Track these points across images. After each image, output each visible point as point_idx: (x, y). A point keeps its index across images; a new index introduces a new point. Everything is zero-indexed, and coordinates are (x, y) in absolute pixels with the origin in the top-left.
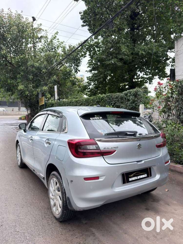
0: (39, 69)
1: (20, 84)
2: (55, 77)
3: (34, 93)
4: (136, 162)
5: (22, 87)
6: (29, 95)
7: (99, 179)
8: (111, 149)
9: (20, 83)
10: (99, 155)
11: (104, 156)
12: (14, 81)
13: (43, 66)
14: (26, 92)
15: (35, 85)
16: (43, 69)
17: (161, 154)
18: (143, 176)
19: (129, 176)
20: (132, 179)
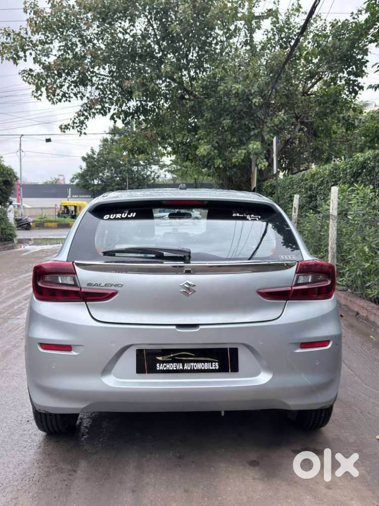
0: (245, 97)
1: (203, 142)
2: (282, 115)
3: (233, 160)
4: (174, 327)
5: (205, 149)
6: (221, 166)
7: (72, 352)
8: (105, 288)
9: (202, 139)
10: (77, 299)
11: (87, 303)
12: (192, 134)
13: (255, 89)
14: (216, 161)
15: (237, 140)
16: (253, 98)
17: (279, 317)
18: (207, 366)
19: (157, 358)
20: (165, 366)
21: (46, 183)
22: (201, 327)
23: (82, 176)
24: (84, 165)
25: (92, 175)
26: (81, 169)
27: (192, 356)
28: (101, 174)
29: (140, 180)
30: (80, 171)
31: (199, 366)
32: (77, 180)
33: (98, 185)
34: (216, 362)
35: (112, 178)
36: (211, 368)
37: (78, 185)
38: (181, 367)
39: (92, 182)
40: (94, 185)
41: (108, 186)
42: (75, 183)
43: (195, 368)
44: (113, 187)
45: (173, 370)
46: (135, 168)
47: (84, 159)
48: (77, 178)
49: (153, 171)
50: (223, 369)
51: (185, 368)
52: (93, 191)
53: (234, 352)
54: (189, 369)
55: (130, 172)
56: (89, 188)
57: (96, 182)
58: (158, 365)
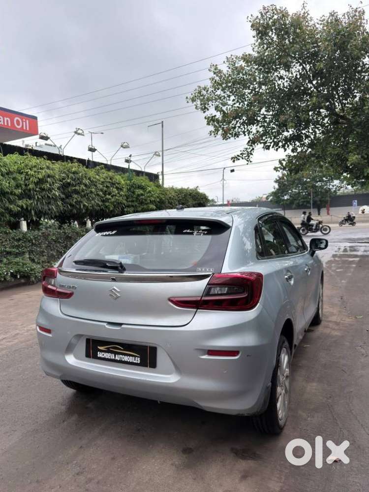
4: (105, 324)
7: (51, 334)
8: (67, 289)
11: (60, 299)
17: (188, 323)
18: (131, 359)
19: (98, 347)
20: (103, 355)
21: (253, 201)
22: (123, 326)
23: (274, 194)
24: (277, 186)
25: (282, 193)
26: (275, 188)
27: (121, 350)
28: (290, 191)
29: (323, 193)
30: (273, 190)
31: (126, 358)
32: (271, 197)
33: (287, 200)
34: (138, 357)
35: (299, 193)
36: (134, 361)
37: (271, 201)
38: (114, 358)
39: (283, 198)
40: (284, 200)
41: (295, 200)
42: (269, 200)
43: (123, 360)
44: (299, 200)
45: (108, 358)
46: (319, 184)
47: (276, 181)
48: (270, 196)
49: (335, 185)
50: (143, 364)
51: (116, 358)
52: (283, 205)
53: (154, 350)
54: (119, 359)
55: (314, 187)
56: (280, 202)
57: (286, 197)
58: (99, 353)
